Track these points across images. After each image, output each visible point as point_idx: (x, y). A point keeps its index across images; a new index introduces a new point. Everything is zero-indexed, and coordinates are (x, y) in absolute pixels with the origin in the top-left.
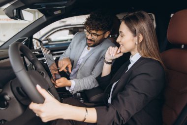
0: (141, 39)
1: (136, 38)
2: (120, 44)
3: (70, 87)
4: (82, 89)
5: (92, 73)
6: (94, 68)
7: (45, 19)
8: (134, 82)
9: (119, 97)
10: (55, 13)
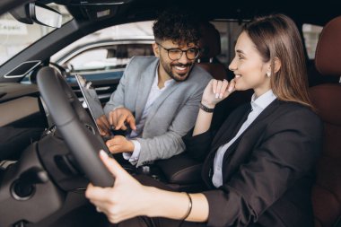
0: (278, 66)
1: (268, 65)
2: (235, 73)
3: (130, 153)
4: (154, 158)
5: (171, 128)
6: (173, 119)
7: (75, 26)
8: (271, 145)
9: (243, 172)
10: (99, 15)
